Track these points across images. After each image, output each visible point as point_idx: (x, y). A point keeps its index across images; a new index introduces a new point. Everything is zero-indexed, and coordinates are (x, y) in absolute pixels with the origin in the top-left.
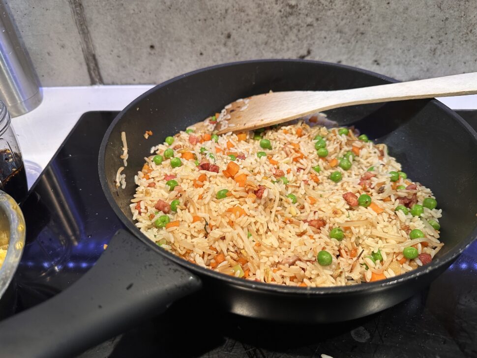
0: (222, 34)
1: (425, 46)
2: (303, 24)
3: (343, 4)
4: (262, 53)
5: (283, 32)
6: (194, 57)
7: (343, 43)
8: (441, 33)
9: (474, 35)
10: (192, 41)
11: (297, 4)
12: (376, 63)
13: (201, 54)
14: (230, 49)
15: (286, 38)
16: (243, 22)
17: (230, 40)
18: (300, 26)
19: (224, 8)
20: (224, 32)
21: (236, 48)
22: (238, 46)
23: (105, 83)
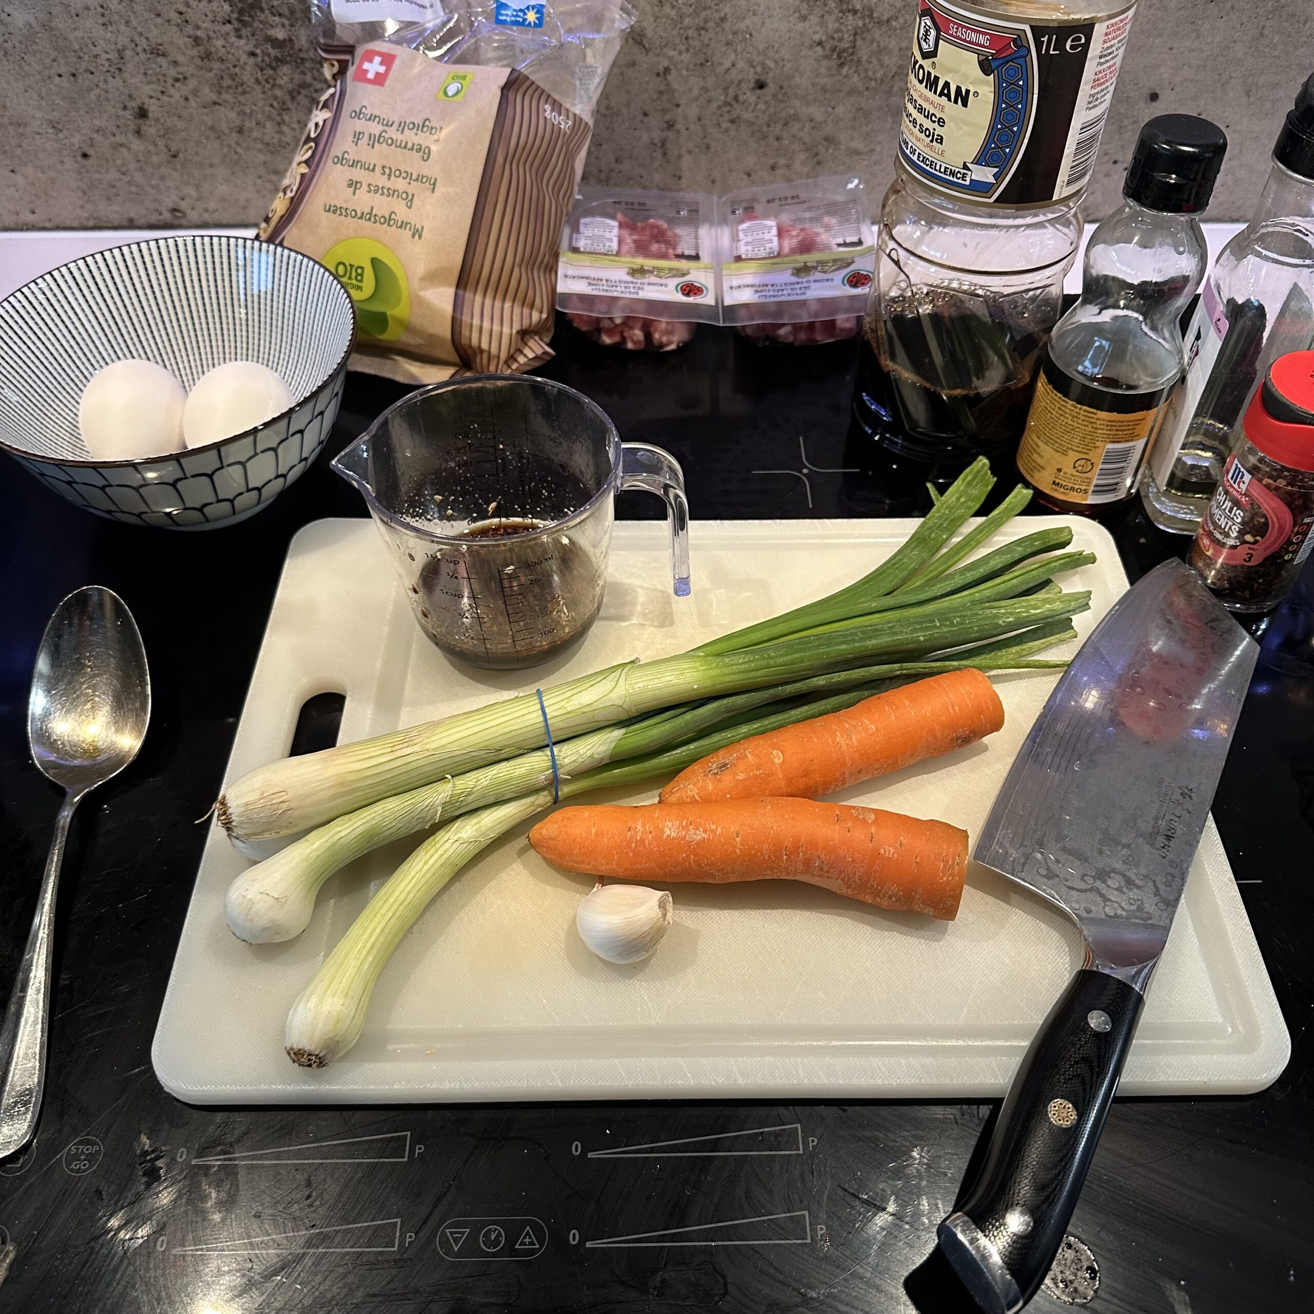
0: (125, 108)
1: (636, 134)
4: (236, 153)
5: (275, 104)
6: (69, 163)
8: (664, 103)
9: (747, 108)
10: (54, 125)
11: (289, 36)
13: (85, 156)
14: (156, 145)
15: (287, 119)
16: (170, 81)
17: (148, 123)
18: (312, 89)
19: (113, 47)
20: (128, 104)
21: (169, 142)
22: (171, 136)
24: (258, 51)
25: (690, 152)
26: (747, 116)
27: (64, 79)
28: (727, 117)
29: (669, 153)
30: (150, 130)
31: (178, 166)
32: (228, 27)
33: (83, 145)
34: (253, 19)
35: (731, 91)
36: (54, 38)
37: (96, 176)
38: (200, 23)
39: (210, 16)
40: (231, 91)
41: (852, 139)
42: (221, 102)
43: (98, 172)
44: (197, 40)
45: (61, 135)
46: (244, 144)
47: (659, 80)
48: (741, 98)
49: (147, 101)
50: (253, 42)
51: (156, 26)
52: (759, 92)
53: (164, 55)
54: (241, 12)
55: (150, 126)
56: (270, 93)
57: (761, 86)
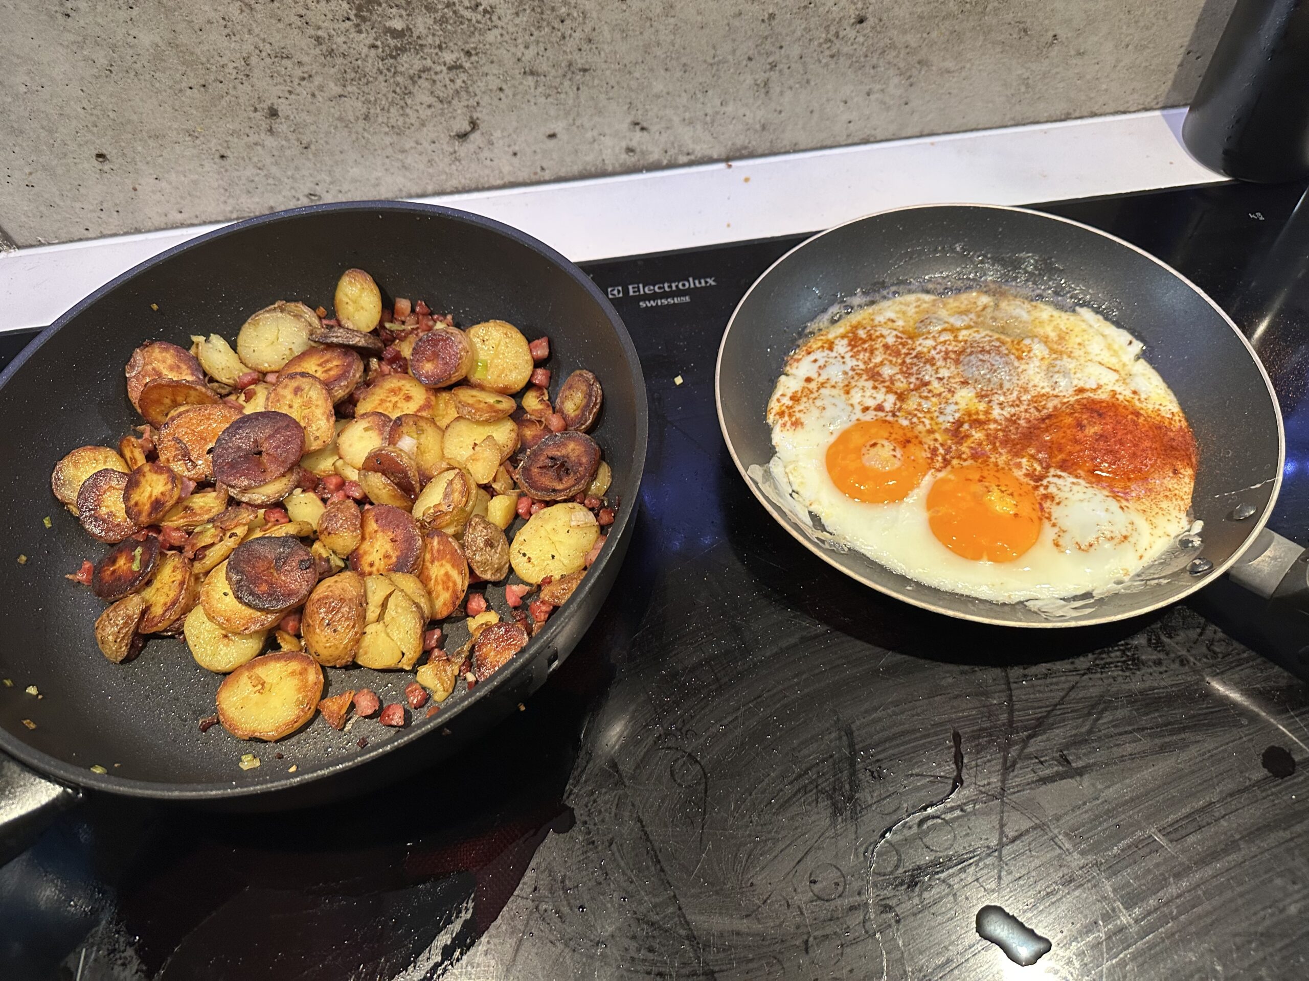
0: (256, 110)
1: (742, 78)
2: (438, 68)
3: (517, 14)
4: (364, 138)
5: (398, 90)
6: (208, 166)
7: (547, 96)
8: (768, 46)
9: (846, 42)
10: (190, 133)
11: (408, 26)
12: (638, 127)
13: (222, 157)
14: (287, 139)
15: (409, 101)
16: (296, 81)
17: (278, 120)
18: (432, 73)
19: (238, 55)
20: (258, 106)
21: (299, 136)
22: (301, 130)
23: (20, 244)
24: (379, 43)
25: (791, 88)
26: (846, 49)
27: (195, 90)
28: (827, 53)
29: (772, 91)
30: (282, 127)
31: (311, 156)
32: (348, 23)
33: (219, 148)
34: (371, 13)
35: (833, 29)
36: (181, 55)
37: (236, 174)
38: (320, 23)
39: (330, 16)
40: (355, 83)
41: (944, 60)
42: (346, 94)
43: (237, 170)
44: (319, 40)
45: (198, 142)
46: (371, 129)
47: (763, 25)
48: (842, 34)
49: (275, 101)
50: (373, 34)
51: (278, 31)
52: (858, 26)
53: (288, 57)
54: (359, 8)
55: (281, 123)
56: (392, 81)
57: (861, 21)
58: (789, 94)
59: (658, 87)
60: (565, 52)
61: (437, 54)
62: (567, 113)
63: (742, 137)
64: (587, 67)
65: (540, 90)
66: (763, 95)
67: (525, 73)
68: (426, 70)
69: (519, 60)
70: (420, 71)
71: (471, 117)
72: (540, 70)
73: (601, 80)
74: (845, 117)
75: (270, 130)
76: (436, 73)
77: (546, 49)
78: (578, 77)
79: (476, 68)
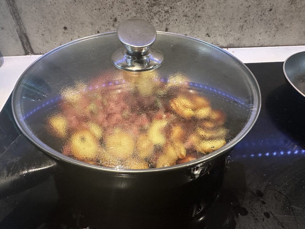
0: (111, 18)
1: (237, 24)
7: (188, 23)
8: (246, 15)
10: (92, 24)
16: (124, 11)
18: (160, 13)
23: (35, 53)
24: (149, 2)
25: (248, 28)
26: (265, 18)
27: (97, 10)
29: (243, 29)
30: (116, 25)
35: (263, 12)
41: (287, 24)
47: (247, 8)
48: (265, 13)
52: (269, 12)
53: (124, 3)
55: (117, 23)
56: (149, 14)
57: (271, 10)
58: (247, 30)
59: (216, 24)
60: (196, 11)
61: (163, 7)
62: (191, 29)
63: (232, 41)
64: (200, 16)
65: (186, 21)
66: (241, 30)
67: (184, 16)
68: (159, 11)
69: (184, 12)
70: (157, 12)
71: (167, 28)
72: (188, 15)
73: (202, 20)
74: (259, 38)
75: (113, 25)
76: (161, 13)
77: (191, 9)
78: (197, 19)
79: (172, 13)
